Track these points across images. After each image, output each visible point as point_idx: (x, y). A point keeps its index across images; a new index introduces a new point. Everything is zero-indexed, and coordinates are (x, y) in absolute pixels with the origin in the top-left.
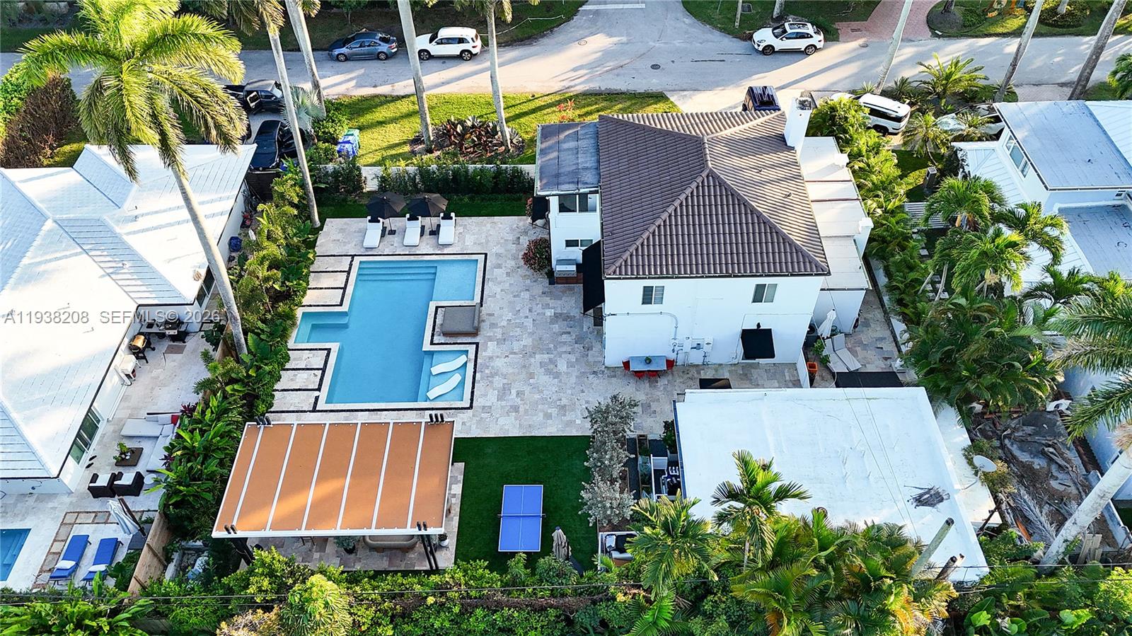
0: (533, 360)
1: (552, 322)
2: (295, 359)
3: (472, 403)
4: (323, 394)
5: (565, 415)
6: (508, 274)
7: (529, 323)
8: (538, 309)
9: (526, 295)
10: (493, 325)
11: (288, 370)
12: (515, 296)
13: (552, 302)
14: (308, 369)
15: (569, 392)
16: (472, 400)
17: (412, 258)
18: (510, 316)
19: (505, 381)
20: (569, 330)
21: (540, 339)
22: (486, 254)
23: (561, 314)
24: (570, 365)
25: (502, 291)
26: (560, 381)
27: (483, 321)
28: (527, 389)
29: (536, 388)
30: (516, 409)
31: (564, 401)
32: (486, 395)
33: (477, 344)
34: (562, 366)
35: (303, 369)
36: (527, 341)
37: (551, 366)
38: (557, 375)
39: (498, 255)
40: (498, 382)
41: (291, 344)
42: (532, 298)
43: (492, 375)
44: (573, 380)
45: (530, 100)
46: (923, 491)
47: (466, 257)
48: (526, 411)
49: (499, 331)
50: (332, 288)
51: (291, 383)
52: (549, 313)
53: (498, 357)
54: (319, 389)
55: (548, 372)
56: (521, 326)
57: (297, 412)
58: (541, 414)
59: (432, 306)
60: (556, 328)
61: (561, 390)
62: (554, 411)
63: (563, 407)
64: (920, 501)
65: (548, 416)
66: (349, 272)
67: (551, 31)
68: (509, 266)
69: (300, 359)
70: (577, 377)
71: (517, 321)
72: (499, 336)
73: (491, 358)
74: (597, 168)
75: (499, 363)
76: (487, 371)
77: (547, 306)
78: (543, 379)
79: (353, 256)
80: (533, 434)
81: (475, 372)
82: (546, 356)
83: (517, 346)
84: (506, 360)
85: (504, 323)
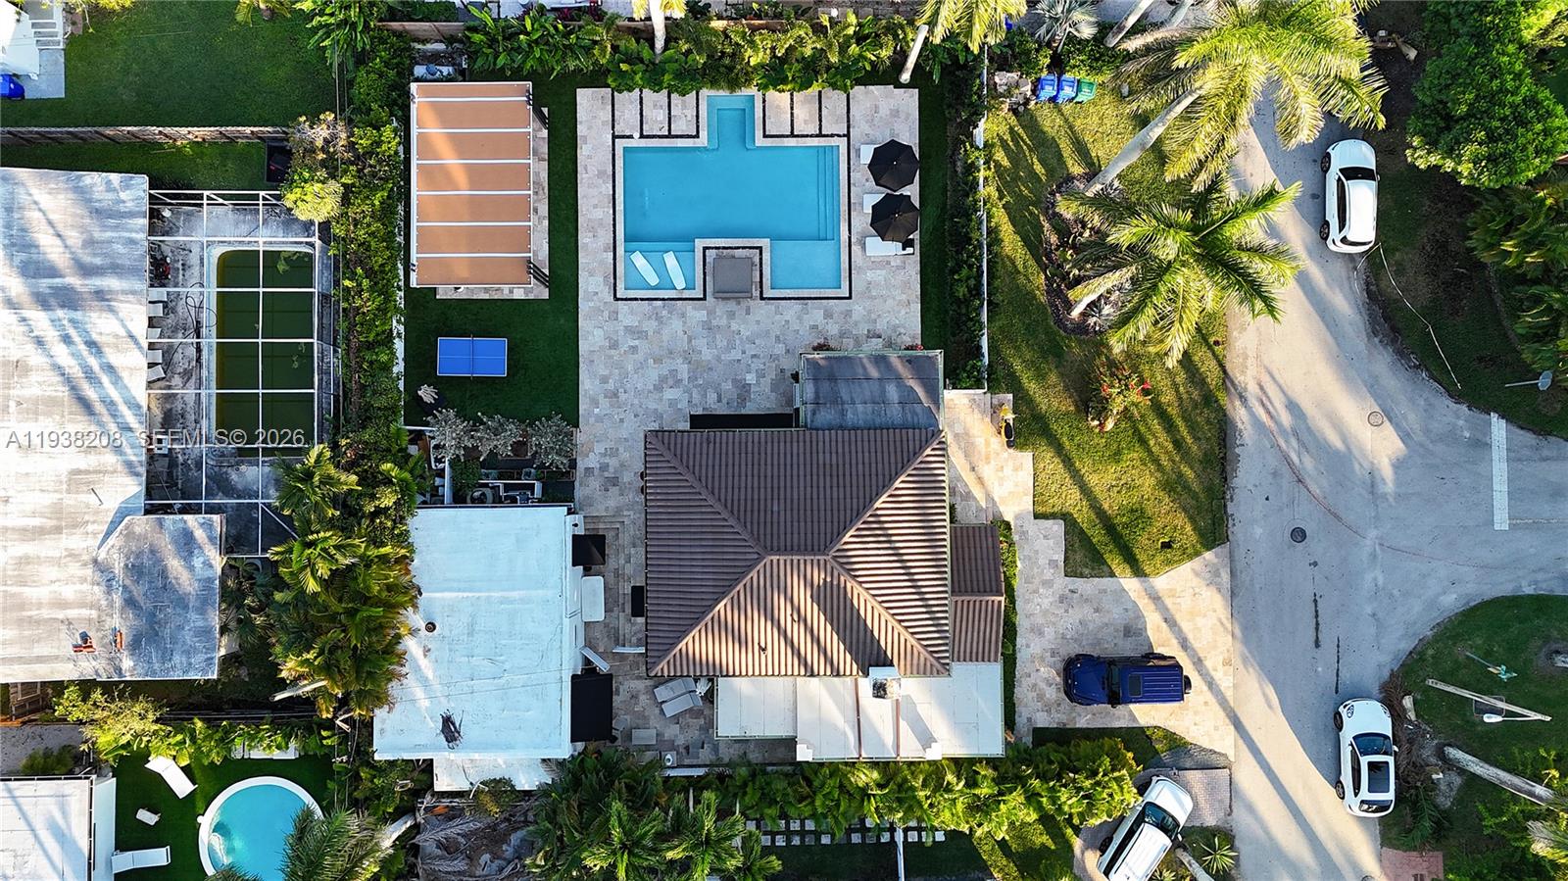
0: (680, 361)
1: (734, 381)
2: (684, 102)
3: (622, 299)
4: (636, 142)
5: (606, 397)
6: (815, 327)
7: (735, 355)
8: (757, 365)
9: (780, 349)
10: (731, 315)
11: (669, 97)
12: (777, 337)
13: (766, 381)
14: (670, 119)
15: (636, 402)
16: (626, 299)
17: (844, 208)
18: (745, 333)
19: (650, 333)
20: (725, 401)
21: (711, 369)
22: (850, 298)
23: (748, 391)
24: (672, 403)
25: (787, 322)
26: (650, 392)
27: (739, 303)
28: (640, 356)
29: (641, 367)
30: (614, 345)
31: (623, 397)
32: (632, 313)
33: (704, 299)
34: (670, 394)
35: (670, 113)
36: (707, 354)
37: (671, 382)
38: (658, 388)
39: (848, 313)
40: (650, 326)
41: (705, 92)
42: (773, 358)
43: (659, 318)
44: (652, 406)
45: (1206, 341)
46: (457, 725)
47: (845, 274)
48: (611, 357)
49: (724, 322)
50: (792, 121)
51: (651, 105)
52: (751, 378)
53: (685, 323)
54: (642, 136)
55: (663, 379)
56: (730, 347)
57: (613, 120)
58: (606, 373)
59: (765, 243)
60: (728, 386)
61: (638, 393)
62: (611, 385)
63: (615, 395)
64: (447, 721)
65: (604, 380)
66: (820, 135)
67: (1417, 367)
68: (829, 327)
69: (684, 107)
70: (656, 409)
71: (738, 342)
72: (715, 323)
73: (683, 315)
74: (842, 428)
75: (676, 325)
76: (664, 313)
77: (761, 375)
78: (653, 374)
79: (848, 135)
80: (581, 365)
81: (663, 299)
82: (685, 376)
83: (701, 343)
84: (680, 333)
85: (734, 326)
